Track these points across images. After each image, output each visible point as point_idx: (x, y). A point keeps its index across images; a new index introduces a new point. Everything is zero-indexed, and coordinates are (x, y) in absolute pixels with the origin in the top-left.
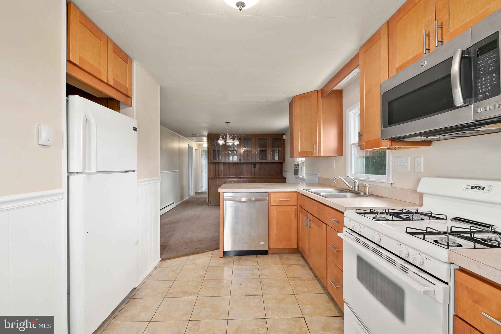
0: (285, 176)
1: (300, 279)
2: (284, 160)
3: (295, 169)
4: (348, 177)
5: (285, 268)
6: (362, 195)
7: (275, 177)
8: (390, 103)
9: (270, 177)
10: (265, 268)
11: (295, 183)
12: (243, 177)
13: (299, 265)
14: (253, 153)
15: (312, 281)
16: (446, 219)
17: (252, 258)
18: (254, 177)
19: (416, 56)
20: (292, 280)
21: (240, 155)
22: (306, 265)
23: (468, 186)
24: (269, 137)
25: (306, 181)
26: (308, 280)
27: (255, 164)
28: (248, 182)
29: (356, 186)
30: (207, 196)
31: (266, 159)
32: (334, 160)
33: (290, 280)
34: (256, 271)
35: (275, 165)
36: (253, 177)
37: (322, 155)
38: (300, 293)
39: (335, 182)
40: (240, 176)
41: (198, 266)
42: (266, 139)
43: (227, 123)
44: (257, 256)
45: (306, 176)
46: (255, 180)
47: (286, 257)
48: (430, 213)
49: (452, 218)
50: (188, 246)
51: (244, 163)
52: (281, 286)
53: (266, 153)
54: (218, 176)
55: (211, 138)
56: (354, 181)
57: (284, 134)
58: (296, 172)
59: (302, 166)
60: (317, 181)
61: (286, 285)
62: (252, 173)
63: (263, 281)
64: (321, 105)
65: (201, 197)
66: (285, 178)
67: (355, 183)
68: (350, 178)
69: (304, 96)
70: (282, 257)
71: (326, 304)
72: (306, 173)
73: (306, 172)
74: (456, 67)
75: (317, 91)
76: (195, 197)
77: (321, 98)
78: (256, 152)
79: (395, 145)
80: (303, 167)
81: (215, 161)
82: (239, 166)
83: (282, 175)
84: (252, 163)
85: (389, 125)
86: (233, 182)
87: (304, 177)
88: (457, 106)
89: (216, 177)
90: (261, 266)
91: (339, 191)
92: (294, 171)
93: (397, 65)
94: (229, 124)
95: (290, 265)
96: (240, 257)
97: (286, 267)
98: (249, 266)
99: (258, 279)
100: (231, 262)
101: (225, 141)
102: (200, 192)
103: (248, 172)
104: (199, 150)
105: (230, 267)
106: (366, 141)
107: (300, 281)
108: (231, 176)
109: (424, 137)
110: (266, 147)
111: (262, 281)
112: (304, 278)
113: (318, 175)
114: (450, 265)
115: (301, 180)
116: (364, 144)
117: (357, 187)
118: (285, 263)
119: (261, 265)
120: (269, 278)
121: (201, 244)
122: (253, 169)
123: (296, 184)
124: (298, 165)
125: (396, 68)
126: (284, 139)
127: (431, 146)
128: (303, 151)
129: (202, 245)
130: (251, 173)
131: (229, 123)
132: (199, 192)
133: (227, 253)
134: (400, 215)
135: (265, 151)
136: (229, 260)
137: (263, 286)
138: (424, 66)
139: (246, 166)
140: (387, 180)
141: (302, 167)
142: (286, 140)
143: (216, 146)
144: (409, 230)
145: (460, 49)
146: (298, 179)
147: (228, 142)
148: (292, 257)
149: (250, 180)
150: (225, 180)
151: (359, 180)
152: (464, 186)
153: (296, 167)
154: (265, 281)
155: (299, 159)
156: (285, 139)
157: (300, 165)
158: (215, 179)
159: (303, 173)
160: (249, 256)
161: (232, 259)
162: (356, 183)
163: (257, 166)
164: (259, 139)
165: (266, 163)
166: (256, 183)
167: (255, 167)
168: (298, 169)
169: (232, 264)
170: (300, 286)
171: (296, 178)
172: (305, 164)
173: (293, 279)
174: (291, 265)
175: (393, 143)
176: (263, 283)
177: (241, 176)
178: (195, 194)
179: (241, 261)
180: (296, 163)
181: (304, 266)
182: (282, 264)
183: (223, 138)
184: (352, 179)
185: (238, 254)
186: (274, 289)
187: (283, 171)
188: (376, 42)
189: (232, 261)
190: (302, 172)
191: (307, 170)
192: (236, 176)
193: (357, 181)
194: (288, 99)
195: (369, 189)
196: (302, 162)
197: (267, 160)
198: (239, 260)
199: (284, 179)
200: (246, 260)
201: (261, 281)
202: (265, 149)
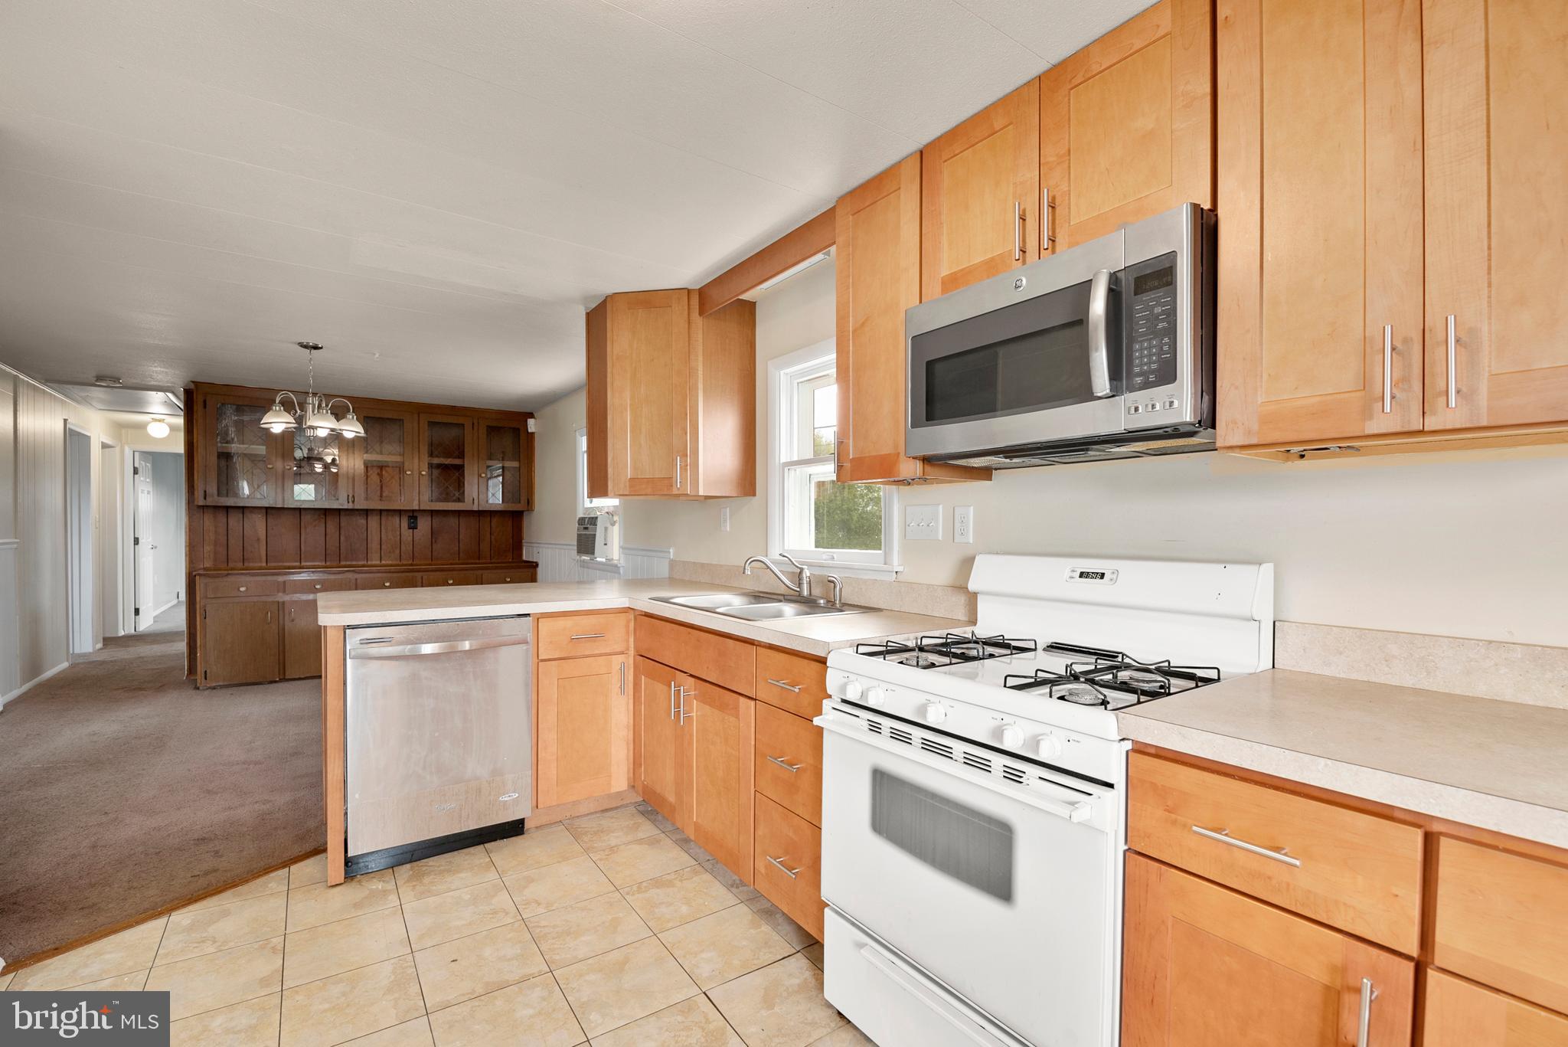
0: (531, 560)
1: (658, 883)
2: (530, 503)
3: (579, 536)
4: (784, 556)
5: (598, 862)
6: (822, 605)
7: (495, 563)
8: (930, 365)
9: (476, 564)
10: (530, 880)
11: (580, 582)
12: (363, 566)
13: (640, 842)
14: (408, 473)
15: (694, 879)
16: (1035, 650)
17: (467, 857)
18: (411, 565)
19: (992, 259)
20: (633, 895)
21: (351, 481)
22: (663, 835)
23: (1073, 571)
24: (476, 422)
25: (621, 572)
26: (681, 881)
27: (413, 516)
28: (387, 584)
29: (805, 582)
30: (182, 646)
31: (460, 500)
32: (726, 508)
33: (628, 894)
34: (502, 899)
35: (495, 521)
36: (405, 565)
37: (701, 493)
38: (670, 925)
39: (749, 573)
40: (348, 563)
41: (232, 944)
42: (463, 425)
43: (306, 347)
44: (486, 845)
45: (622, 556)
46: (416, 574)
47: (591, 828)
48: (1002, 638)
49: (1045, 646)
50: (143, 875)
51: (366, 512)
52: (603, 923)
53: (463, 475)
54: (240, 565)
55: (205, 402)
56: (800, 568)
57: (531, 415)
58: (586, 544)
59: (608, 525)
60: (664, 571)
61: (621, 915)
62: (403, 548)
63: (536, 924)
64: (699, 336)
65: (143, 658)
66: (534, 566)
67: (801, 573)
68: (790, 560)
69: (647, 301)
70: (579, 830)
71: (752, 931)
72: (621, 547)
73: (622, 544)
74: (1098, 306)
75: (689, 291)
76: (106, 655)
77: (701, 313)
78: (424, 473)
79: (932, 472)
80: (610, 527)
81: (230, 502)
82: (342, 525)
83: (521, 555)
84: (400, 512)
85: (929, 422)
86: (318, 587)
87: (612, 559)
88: (1095, 395)
89: (232, 569)
90: (514, 876)
91: (753, 601)
92: (576, 543)
93: (945, 271)
94: (313, 351)
95: (613, 849)
96: (417, 866)
97: (601, 860)
98: (466, 890)
99: (517, 925)
100: (385, 893)
101: (300, 420)
102: (123, 637)
103: (383, 547)
104: (117, 449)
105: (386, 912)
106: (853, 458)
107: (658, 888)
108: (303, 564)
109: (1006, 458)
110: (461, 456)
111: (534, 927)
112: (668, 877)
113: (669, 552)
114: (1119, 744)
115: (599, 570)
116: (847, 465)
117: (805, 585)
118: (595, 845)
119: (510, 873)
120: (553, 908)
121: (217, 852)
122: (407, 533)
123: (582, 582)
124: (593, 521)
125: (942, 278)
126: (530, 431)
127: (991, 480)
128: (639, 477)
129: (221, 856)
130: (398, 551)
131: (316, 348)
132: (122, 633)
133: (358, 863)
134: (952, 650)
135: (460, 468)
136: (376, 885)
137: (542, 942)
138: (1022, 288)
139: (373, 522)
140: (885, 564)
141: (606, 529)
142: (537, 436)
143: (233, 439)
144: (1011, 682)
145: (1105, 270)
146: (588, 568)
147: (315, 424)
148: (612, 821)
149: (399, 574)
150: (281, 579)
151: (810, 565)
152: (1067, 573)
153: (586, 528)
154: (543, 923)
155: (591, 502)
156: (533, 433)
157: (599, 522)
158: (228, 575)
159: (612, 545)
160: (456, 853)
161: (387, 879)
162: (804, 576)
163: (424, 524)
164: (432, 424)
165: (458, 513)
166: (422, 586)
167: (413, 526)
168: (595, 535)
169: (393, 897)
170: (663, 903)
171: (583, 564)
172: (616, 518)
173: (635, 888)
174: (615, 848)
175: (928, 468)
176: (538, 930)
177: (352, 560)
178: (100, 645)
179: (426, 880)
180: (580, 515)
181: (658, 841)
182: (587, 851)
183: (288, 406)
184: (793, 564)
185: (408, 856)
186: (583, 939)
187: (524, 541)
188: (885, 194)
189: (391, 886)
190: (605, 544)
191: (626, 536)
192: (328, 563)
193: (806, 567)
194: (586, 299)
195: (841, 590)
196: (607, 513)
197: (466, 500)
198: (418, 877)
199: (531, 570)
200: (449, 871)
201: (530, 925)
202: (457, 462)
